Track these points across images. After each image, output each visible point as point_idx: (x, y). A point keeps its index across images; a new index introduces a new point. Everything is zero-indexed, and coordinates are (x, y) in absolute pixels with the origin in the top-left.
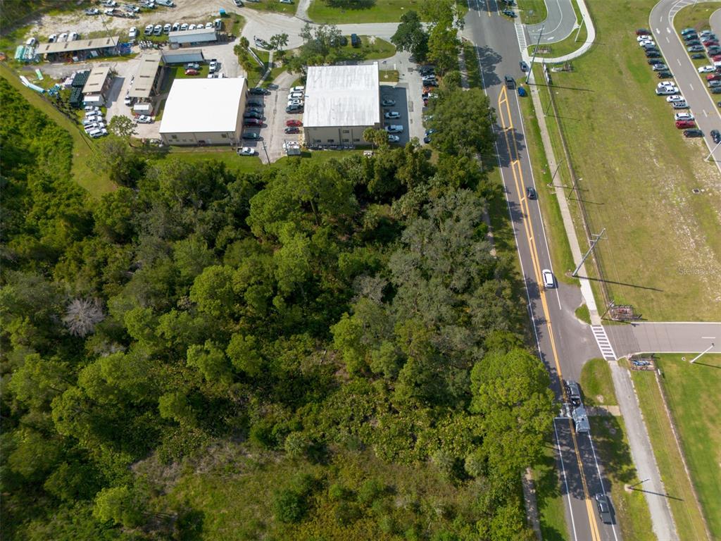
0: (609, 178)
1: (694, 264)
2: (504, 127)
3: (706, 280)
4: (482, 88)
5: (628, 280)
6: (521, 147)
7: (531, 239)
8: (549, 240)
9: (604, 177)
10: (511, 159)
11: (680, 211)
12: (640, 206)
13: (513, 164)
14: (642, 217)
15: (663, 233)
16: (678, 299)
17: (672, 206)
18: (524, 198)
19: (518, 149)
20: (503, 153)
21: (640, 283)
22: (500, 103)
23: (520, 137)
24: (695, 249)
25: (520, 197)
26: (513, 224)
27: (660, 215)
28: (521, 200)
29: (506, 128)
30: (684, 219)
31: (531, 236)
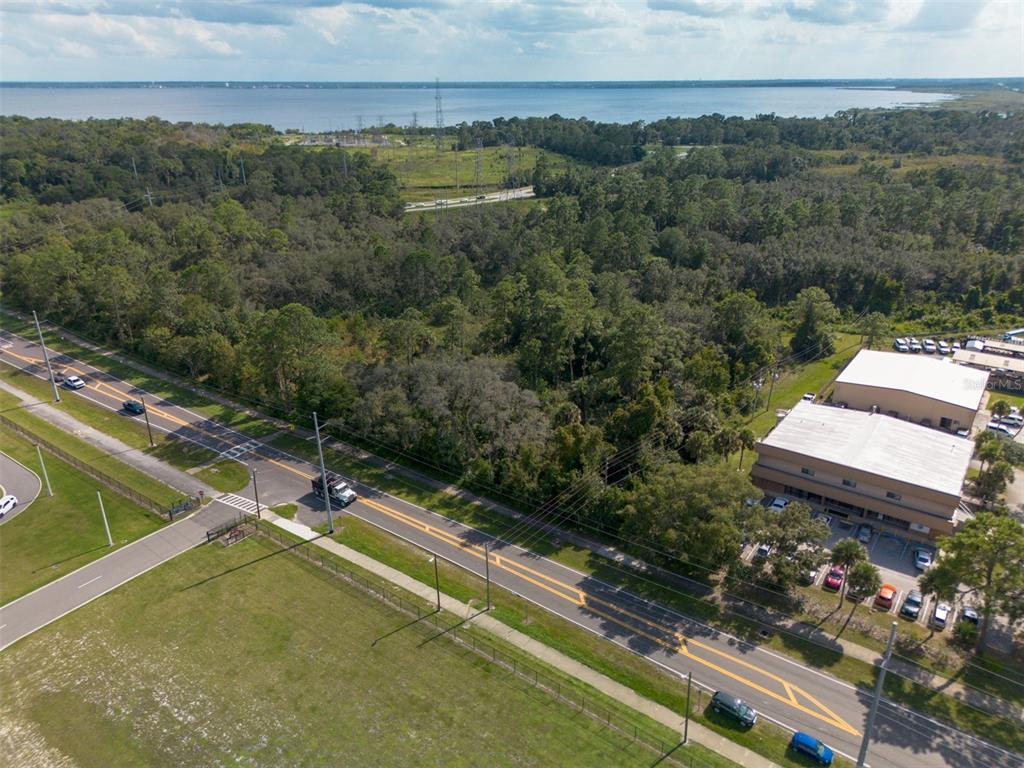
0: (412, 700)
1: (145, 663)
2: (690, 640)
3: (114, 653)
4: (860, 685)
5: (251, 571)
6: (611, 629)
7: (427, 529)
8: (404, 544)
9: (420, 693)
10: (593, 598)
11: (216, 748)
12: (308, 691)
13: (582, 594)
14: (289, 674)
15: (232, 673)
16: (158, 596)
17: (239, 746)
18: (498, 561)
19: (609, 622)
20: (619, 599)
21: (230, 578)
22: (787, 685)
23: (644, 646)
24: (151, 691)
25: (503, 558)
26: (467, 527)
27: (256, 705)
28: (498, 558)
29: (685, 642)
30: (197, 736)
31: (431, 530)
